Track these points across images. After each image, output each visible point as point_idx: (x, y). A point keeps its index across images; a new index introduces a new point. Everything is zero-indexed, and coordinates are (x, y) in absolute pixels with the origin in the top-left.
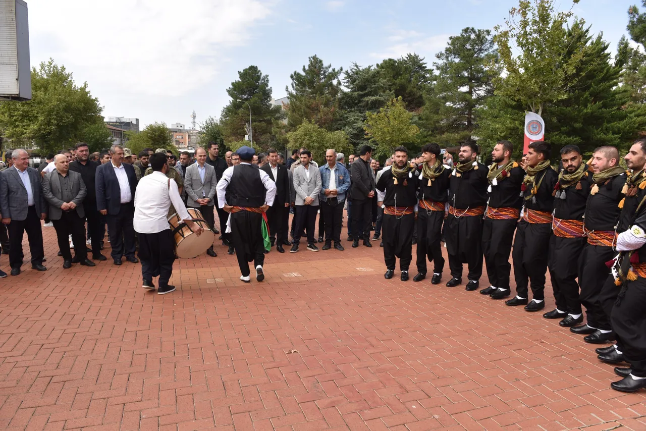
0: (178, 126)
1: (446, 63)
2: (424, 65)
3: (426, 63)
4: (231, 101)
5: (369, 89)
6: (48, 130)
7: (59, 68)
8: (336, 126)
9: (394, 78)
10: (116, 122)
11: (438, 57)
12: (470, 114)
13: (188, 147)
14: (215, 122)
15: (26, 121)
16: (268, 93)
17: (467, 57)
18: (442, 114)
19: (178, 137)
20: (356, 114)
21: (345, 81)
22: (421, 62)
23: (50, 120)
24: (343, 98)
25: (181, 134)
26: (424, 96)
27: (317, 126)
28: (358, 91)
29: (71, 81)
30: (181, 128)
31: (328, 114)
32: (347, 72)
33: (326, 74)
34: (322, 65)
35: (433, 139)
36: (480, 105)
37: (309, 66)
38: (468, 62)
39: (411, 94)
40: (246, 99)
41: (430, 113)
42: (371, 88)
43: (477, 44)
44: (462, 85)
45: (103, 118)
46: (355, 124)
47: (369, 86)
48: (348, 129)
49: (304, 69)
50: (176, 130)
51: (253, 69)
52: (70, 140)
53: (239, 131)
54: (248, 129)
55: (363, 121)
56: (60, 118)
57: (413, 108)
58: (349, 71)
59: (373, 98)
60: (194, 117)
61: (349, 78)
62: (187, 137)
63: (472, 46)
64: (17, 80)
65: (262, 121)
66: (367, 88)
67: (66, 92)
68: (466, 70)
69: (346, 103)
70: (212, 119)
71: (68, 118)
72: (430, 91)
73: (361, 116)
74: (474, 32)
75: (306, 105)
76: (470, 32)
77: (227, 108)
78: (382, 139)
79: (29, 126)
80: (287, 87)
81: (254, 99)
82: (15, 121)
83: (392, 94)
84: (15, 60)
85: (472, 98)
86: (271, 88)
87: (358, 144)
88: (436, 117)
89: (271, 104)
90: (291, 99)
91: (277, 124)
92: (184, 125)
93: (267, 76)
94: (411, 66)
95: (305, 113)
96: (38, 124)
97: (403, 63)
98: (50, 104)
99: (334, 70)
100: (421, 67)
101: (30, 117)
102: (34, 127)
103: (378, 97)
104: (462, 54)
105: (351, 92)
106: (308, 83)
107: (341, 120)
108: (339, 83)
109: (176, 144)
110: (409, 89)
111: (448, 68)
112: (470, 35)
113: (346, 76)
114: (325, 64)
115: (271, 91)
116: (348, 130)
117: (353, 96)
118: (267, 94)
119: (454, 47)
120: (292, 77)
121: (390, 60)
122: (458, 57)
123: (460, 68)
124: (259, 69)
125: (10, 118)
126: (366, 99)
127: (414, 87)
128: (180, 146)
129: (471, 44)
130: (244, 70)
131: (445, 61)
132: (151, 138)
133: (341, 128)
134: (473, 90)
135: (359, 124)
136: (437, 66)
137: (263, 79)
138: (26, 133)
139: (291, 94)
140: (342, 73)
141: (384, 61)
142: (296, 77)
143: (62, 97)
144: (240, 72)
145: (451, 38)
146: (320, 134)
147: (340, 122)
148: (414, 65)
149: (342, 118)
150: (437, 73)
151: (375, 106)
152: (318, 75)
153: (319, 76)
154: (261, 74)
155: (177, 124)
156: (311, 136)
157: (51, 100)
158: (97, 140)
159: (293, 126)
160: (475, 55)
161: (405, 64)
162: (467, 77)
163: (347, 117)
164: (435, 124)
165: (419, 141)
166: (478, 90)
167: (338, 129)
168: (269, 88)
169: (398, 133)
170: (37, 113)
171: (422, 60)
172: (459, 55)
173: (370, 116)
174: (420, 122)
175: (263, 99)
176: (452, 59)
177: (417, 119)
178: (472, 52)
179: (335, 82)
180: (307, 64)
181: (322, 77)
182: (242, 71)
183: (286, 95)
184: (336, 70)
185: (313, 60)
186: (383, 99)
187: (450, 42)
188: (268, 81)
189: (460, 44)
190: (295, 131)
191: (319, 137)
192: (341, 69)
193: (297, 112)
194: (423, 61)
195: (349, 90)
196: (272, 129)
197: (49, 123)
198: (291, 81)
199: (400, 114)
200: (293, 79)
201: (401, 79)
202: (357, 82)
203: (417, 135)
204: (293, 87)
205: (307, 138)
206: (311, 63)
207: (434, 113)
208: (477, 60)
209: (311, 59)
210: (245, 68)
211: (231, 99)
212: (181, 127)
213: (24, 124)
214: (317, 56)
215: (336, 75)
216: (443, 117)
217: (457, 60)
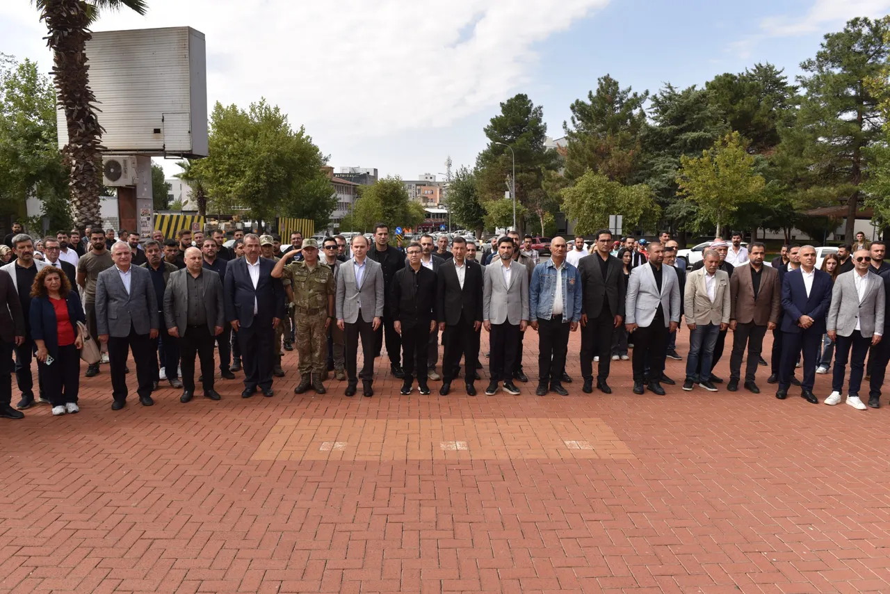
0: (427, 178)
1: (818, 76)
2: (782, 81)
3: (786, 78)
4: (490, 144)
5: (688, 122)
6: (256, 188)
7: (272, 109)
8: (635, 178)
9: (731, 103)
10: (350, 174)
11: (805, 67)
12: (858, 154)
13: (438, 205)
14: (469, 172)
15: (231, 177)
16: (542, 131)
17: (853, 65)
18: (808, 157)
19: (426, 192)
20: (667, 160)
21: (652, 110)
22: (778, 76)
23: (259, 176)
24: (647, 136)
25: (431, 188)
26: (778, 128)
27: (605, 178)
28: (672, 124)
29: (286, 124)
30: (431, 180)
31: (623, 160)
32: (655, 98)
33: (624, 101)
34: (618, 88)
35: (791, 195)
36: (875, 140)
37: (598, 92)
38: (856, 73)
39: (759, 126)
40: (511, 141)
41: (788, 155)
42: (692, 119)
43: (872, 44)
44: (846, 109)
45: (332, 169)
46: (665, 175)
47: (688, 117)
48: (655, 182)
49: (590, 96)
50: (424, 183)
51: (521, 98)
52: (282, 200)
53: (498, 186)
54: (510, 182)
55: (677, 169)
56: (270, 174)
57: (762, 148)
58: (659, 96)
59: (695, 135)
60: (449, 165)
61: (658, 106)
62: (438, 192)
63: (864, 47)
64: (189, 132)
65: (532, 170)
66: (685, 120)
67: (279, 140)
68: (853, 86)
69: (652, 143)
70: (465, 169)
71: (279, 173)
72: (790, 121)
73: (674, 161)
74: (869, 24)
75: (592, 148)
76: (861, 25)
77: (483, 154)
78: (704, 198)
79: (234, 182)
80: (565, 123)
81: (520, 141)
82: (221, 176)
83: (727, 128)
84: (187, 108)
85: (863, 129)
86: (545, 124)
87: (668, 204)
88: (797, 161)
89: (545, 147)
90: (569, 140)
91: (549, 176)
92: (435, 176)
93: (540, 107)
94: (761, 84)
95: (589, 159)
96: (245, 180)
97: (748, 79)
98: (259, 156)
99: (635, 95)
100: (779, 84)
101: (237, 172)
102: (240, 184)
103: (702, 133)
104: (845, 61)
105: (660, 126)
106: (595, 115)
107: (644, 169)
108: (643, 114)
109: (424, 202)
110: (756, 118)
111: (821, 84)
112: (860, 30)
113: (653, 103)
114: (622, 87)
115: (546, 129)
116: (653, 183)
117: (663, 132)
118: (539, 133)
119: (832, 51)
120: (572, 108)
121: (727, 75)
122: (839, 66)
123: (841, 82)
124: (529, 98)
125: (215, 173)
126: (684, 136)
127: (765, 116)
128: (429, 204)
129: (861, 44)
130: (508, 101)
131: (816, 73)
132: (381, 196)
133: (643, 180)
134: (863, 117)
135: (671, 174)
136: (802, 82)
137: (535, 112)
138: (230, 192)
139: (570, 133)
140: (647, 100)
141: (716, 77)
142: (578, 108)
143: (274, 146)
144: (503, 104)
145: (827, 37)
146: (609, 190)
147: (641, 172)
148: (767, 79)
149: (646, 166)
150: (802, 92)
151: (697, 146)
152: (612, 103)
153: (612, 106)
154: (532, 105)
155: (426, 174)
156: (597, 193)
157: (261, 150)
158: (318, 199)
159: (571, 178)
160: (870, 61)
161: (751, 80)
162: (855, 97)
163: (653, 164)
164: (795, 172)
165: (766, 199)
166: (874, 117)
167: (637, 182)
168: (542, 124)
169: (731, 188)
170: (245, 167)
171: (779, 73)
172: (841, 62)
173: (687, 163)
174: (770, 169)
175: (533, 141)
176: (828, 69)
177: (766, 165)
178: (864, 56)
179: (636, 112)
180: (595, 88)
181: (618, 105)
182: (506, 103)
183: (563, 134)
184: (639, 95)
185: (604, 83)
186: (711, 136)
187: (825, 42)
188: (541, 114)
189: (843, 45)
190: (574, 186)
191: (608, 194)
192: (647, 93)
193: (578, 158)
194: (781, 74)
195: (658, 124)
196: (543, 182)
197: (257, 179)
198: (571, 114)
199: (736, 158)
200: (574, 111)
201: (743, 104)
202: (669, 112)
203: (765, 191)
204: (574, 122)
205: (590, 195)
206: (602, 87)
207: (796, 155)
208: (873, 69)
209: (602, 80)
210: (509, 99)
211: (489, 141)
212: (431, 178)
213: (230, 180)
214: (611, 77)
215: (638, 103)
216: (811, 161)
217: (837, 71)
